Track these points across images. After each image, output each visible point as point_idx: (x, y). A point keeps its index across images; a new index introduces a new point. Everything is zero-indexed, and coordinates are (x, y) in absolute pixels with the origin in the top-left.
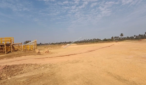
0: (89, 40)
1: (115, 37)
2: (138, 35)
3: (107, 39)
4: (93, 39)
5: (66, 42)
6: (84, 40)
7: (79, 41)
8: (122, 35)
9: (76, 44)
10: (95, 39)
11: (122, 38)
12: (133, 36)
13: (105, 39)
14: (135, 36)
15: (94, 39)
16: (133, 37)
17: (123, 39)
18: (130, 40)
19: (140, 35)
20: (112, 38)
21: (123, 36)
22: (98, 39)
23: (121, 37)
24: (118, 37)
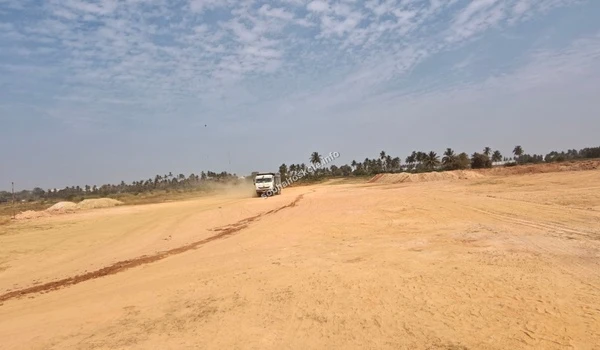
0: (182, 176)
1: (293, 167)
4: (203, 175)
5: (39, 193)
6: (158, 177)
7: (129, 182)
8: (316, 158)
9: (115, 201)
10: (210, 174)
11: (316, 172)
14: (367, 161)
15: (206, 172)
20: (283, 169)
24: (303, 165)
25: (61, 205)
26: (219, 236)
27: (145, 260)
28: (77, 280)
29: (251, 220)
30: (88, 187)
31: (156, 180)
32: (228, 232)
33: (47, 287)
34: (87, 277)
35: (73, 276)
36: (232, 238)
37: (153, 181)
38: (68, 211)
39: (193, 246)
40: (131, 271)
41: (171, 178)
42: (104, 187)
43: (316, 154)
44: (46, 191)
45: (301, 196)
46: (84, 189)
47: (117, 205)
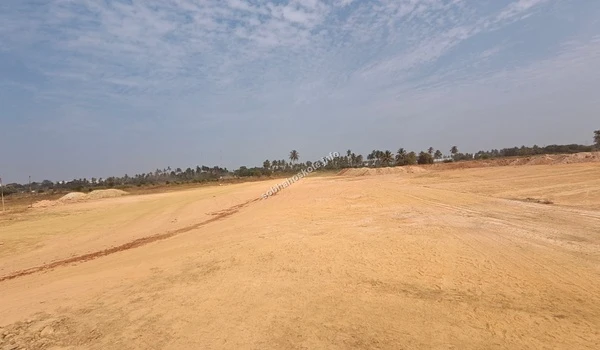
1: (275, 163)
3: (248, 168)
4: (198, 169)
6: (158, 171)
7: (132, 175)
8: (294, 155)
9: (121, 192)
10: (204, 168)
11: (294, 167)
13: (243, 168)
15: (200, 167)
20: (266, 164)
21: (297, 159)
22: (216, 168)
23: (291, 164)
24: (284, 161)
25: (72, 195)
26: (216, 219)
27: (159, 237)
28: (107, 252)
29: (241, 206)
30: (94, 180)
31: (157, 173)
32: (223, 215)
33: (84, 258)
34: (115, 250)
35: (103, 249)
36: (226, 220)
37: (154, 174)
38: (80, 201)
39: (196, 227)
40: (148, 245)
41: (169, 172)
42: (110, 179)
43: (295, 152)
44: (55, 183)
46: (91, 182)
47: (123, 195)
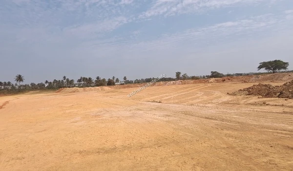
2: (52, 81)
8: (20, 78)
11: (20, 87)
12: (44, 83)
14: (47, 82)
16: (44, 85)
17: (22, 88)
18: (38, 91)
19: (55, 80)
21: (22, 81)
23: (16, 85)
24: (9, 83)
43: (20, 76)
45: (7, 102)
